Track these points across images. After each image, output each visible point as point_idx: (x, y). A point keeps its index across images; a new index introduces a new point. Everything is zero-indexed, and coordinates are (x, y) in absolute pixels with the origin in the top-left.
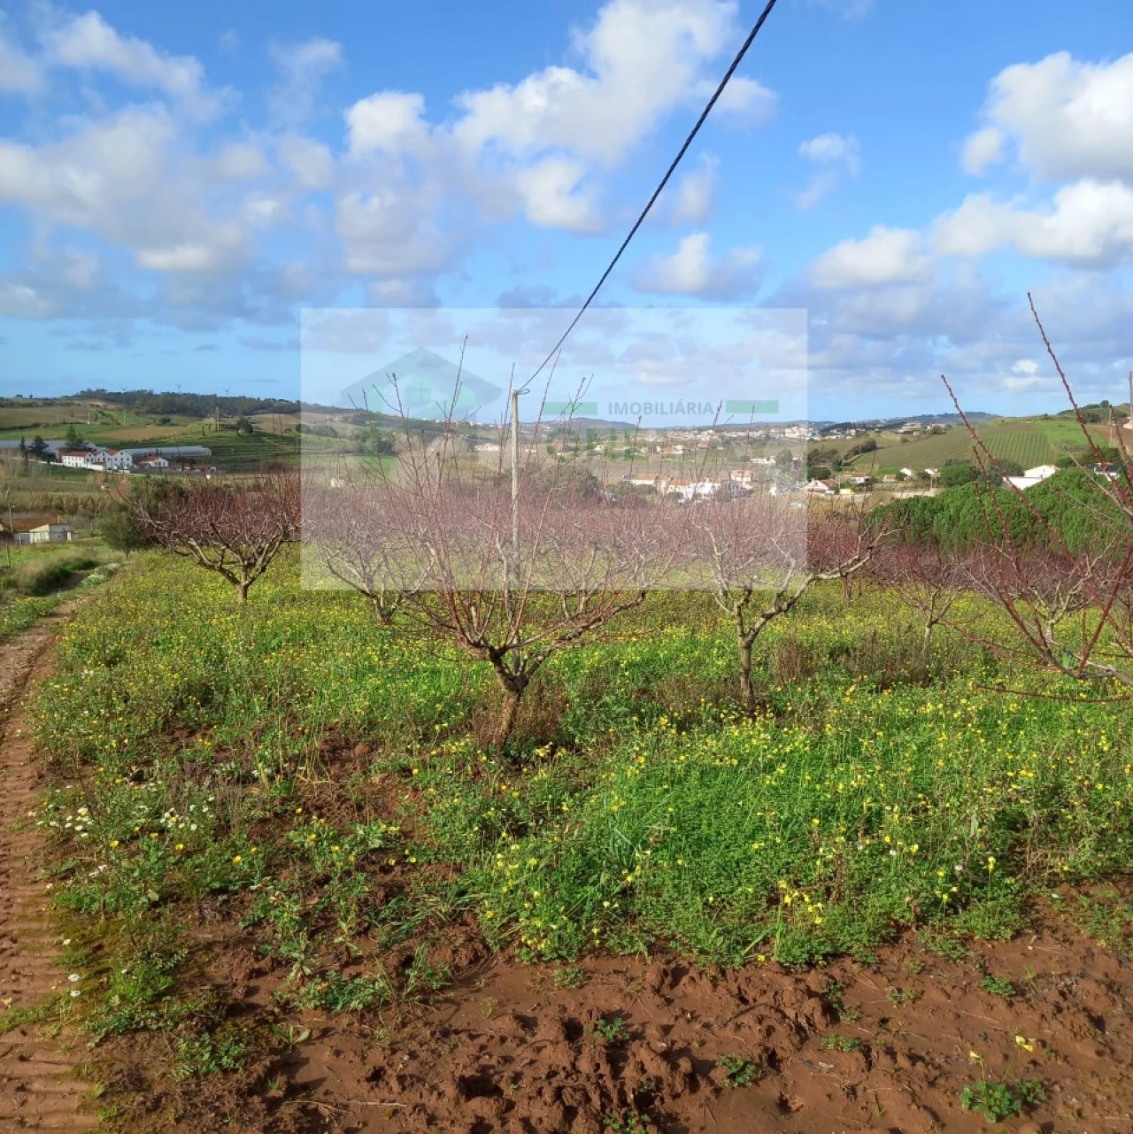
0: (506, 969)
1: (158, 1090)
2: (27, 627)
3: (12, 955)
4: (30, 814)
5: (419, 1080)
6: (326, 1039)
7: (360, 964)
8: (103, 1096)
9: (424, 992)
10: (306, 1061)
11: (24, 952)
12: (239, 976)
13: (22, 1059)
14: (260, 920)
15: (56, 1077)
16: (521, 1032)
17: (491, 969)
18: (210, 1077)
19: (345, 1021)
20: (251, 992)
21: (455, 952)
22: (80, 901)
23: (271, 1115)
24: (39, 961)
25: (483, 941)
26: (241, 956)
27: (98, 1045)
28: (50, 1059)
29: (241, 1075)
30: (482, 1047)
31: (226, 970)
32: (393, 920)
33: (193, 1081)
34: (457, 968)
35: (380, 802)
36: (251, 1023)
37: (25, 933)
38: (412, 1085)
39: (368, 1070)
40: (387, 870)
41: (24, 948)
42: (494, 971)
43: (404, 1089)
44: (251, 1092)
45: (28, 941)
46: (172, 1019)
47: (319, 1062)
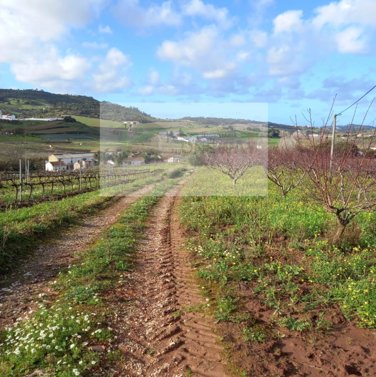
0: (353, 328)
1: (239, 343)
2: (171, 188)
3: (186, 288)
4: (183, 245)
5: (328, 362)
6: (290, 339)
7: (298, 314)
8: (223, 341)
9: (323, 330)
10: (285, 345)
11: (189, 288)
12: (256, 309)
13: (195, 322)
14: (259, 292)
15: (207, 331)
16: (364, 353)
17: (347, 326)
18: (254, 342)
19: (297, 334)
20: (261, 316)
21: (333, 317)
22: (203, 275)
23: (278, 361)
24: (194, 292)
25: (343, 315)
26: (256, 303)
27: (218, 323)
28: (203, 324)
29: (264, 344)
30: (350, 356)
31: (251, 307)
32: (307, 301)
33: (249, 343)
34: (334, 324)
35: (293, 258)
36: (264, 327)
37: (188, 282)
38: (326, 363)
39: (308, 354)
40: (301, 283)
41: (189, 287)
42: (349, 327)
43: (323, 364)
44: (269, 352)
45: (189, 284)
46: (239, 320)
47: (289, 346)
